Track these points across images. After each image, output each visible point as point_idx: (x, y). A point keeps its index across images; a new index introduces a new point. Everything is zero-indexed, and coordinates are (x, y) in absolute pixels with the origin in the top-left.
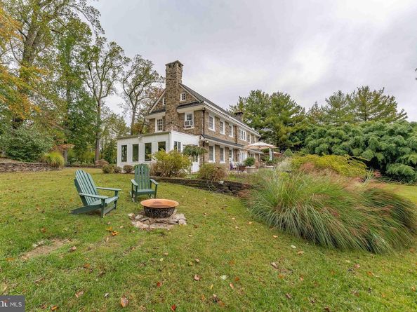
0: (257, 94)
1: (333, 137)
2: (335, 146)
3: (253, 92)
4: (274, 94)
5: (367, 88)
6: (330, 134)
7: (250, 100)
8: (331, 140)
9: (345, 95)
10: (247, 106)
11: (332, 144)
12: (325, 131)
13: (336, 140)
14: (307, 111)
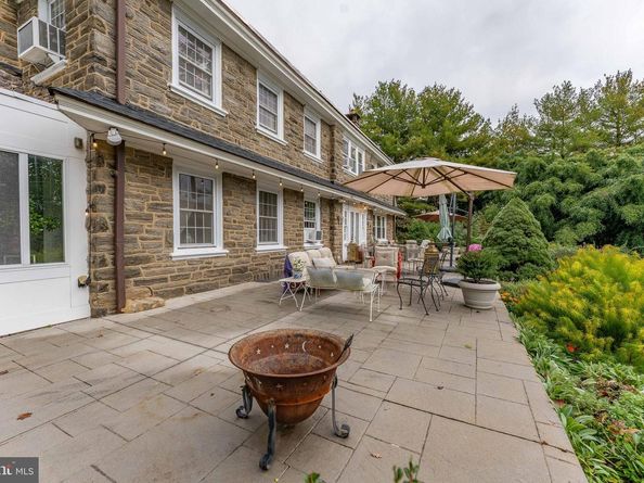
0: (391, 90)
1: (563, 179)
2: (569, 199)
3: (382, 85)
4: (427, 90)
5: (629, 74)
6: (554, 173)
7: (374, 103)
8: (560, 186)
9: (578, 92)
10: (371, 116)
11: (560, 195)
12: (542, 168)
13: (572, 185)
14: (494, 126)
